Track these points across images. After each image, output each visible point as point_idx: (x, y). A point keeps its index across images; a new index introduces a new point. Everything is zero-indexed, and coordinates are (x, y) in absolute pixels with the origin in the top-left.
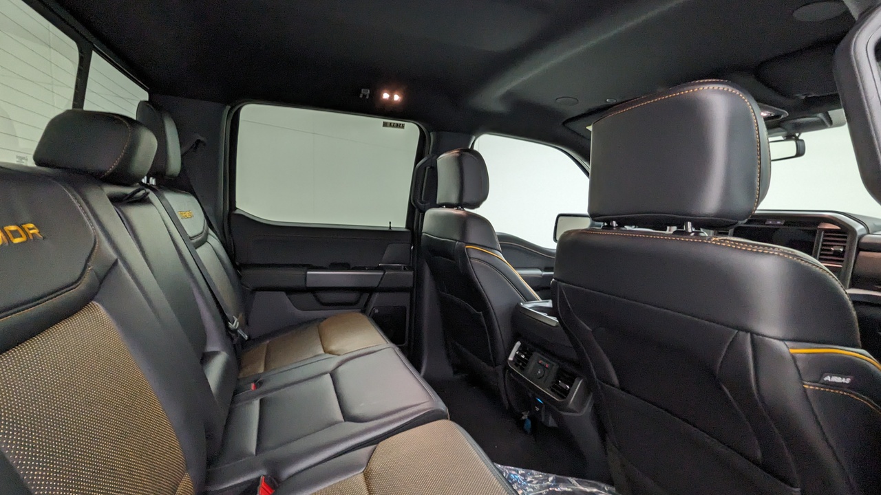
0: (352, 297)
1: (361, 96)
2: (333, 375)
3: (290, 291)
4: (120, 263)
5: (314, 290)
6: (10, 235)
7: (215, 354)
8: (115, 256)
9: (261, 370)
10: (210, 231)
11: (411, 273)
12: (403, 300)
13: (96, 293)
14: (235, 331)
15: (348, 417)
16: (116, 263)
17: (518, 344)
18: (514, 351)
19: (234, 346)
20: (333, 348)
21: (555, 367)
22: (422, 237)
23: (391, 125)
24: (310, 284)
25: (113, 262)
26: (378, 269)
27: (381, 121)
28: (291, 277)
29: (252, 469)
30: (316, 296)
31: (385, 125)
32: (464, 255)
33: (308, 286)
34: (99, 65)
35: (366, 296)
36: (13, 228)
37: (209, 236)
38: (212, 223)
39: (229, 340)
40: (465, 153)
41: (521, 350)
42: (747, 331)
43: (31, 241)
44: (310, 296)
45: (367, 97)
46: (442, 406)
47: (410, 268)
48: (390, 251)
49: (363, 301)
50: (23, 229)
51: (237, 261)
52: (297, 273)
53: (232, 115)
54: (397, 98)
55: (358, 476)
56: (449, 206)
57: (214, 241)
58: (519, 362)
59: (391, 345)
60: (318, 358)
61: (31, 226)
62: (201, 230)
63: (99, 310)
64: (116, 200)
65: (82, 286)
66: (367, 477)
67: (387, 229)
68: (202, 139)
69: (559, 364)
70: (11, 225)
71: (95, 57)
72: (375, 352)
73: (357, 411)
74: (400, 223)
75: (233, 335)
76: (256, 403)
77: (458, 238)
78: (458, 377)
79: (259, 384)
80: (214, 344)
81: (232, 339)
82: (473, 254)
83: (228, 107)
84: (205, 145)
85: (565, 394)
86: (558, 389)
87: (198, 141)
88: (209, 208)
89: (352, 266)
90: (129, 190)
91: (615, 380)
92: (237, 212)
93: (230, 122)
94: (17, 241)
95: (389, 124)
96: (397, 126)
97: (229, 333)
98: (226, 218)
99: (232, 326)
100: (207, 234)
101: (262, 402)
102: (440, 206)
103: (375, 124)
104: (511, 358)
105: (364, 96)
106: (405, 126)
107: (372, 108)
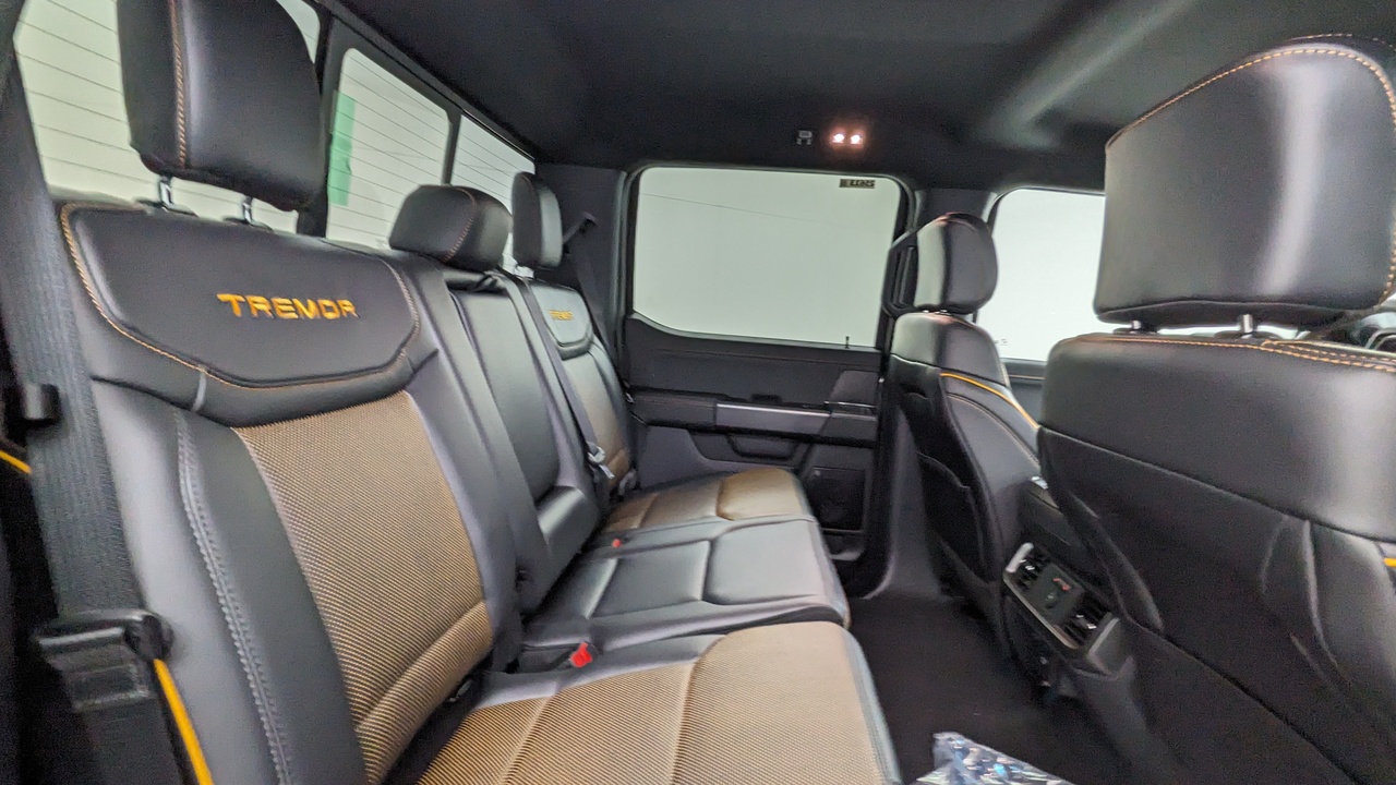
0: (781, 447)
1: (799, 142)
2: (713, 543)
3: (696, 430)
4: (442, 355)
5: (726, 431)
6: (323, 309)
7: (568, 489)
8: (437, 344)
9: (635, 526)
10: (596, 340)
11: (874, 419)
12: (862, 459)
13: (408, 382)
14: (596, 466)
15: (708, 597)
16: (435, 353)
17: (1027, 547)
18: (1018, 558)
19: (594, 484)
20: (728, 509)
21: (1079, 590)
22: (891, 362)
23: (852, 184)
24: (722, 421)
25: (431, 351)
26: (825, 408)
27: (837, 178)
28: (697, 410)
29: (575, 632)
30: (730, 442)
31: (843, 184)
32: (938, 388)
33: (718, 424)
34: (472, 132)
35: (803, 448)
36: (328, 303)
37: (594, 347)
38: (599, 328)
39: (588, 477)
40: (959, 221)
41: (1031, 558)
42: (1303, 517)
43: (345, 319)
44: (722, 439)
45: (809, 143)
46: (841, 607)
47: (873, 412)
48: (846, 382)
49: (798, 456)
50: (337, 304)
51: (628, 383)
52: (706, 404)
53: (629, 184)
54: (856, 139)
55: (687, 667)
56: (932, 309)
57: (599, 353)
58: (1025, 578)
59: (811, 518)
60: (708, 520)
61: (347, 302)
62: (580, 337)
63: (408, 400)
64: (455, 287)
65: (391, 373)
66: (697, 669)
67: (843, 348)
68: (590, 217)
69: (1084, 587)
70: (326, 299)
71: (465, 122)
72: (779, 523)
73: (720, 590)
74: (866, 340)
75: (594, 470)
76: (612, 564)
77: (930, 360)
78: (946, 598)
79: (624, 539)
80: (569, 477)
81: (592, 475)
82: (955, 388)
83: (624, 174)
84: (594, 224)
85: (1083, 636)
86: (1073, 626)
87: (589, 221)
88: (597, 311)
89: (784, 401)
90: (476, 278)
91: (1157, 620)
92: (635, 316)
93: (628, 191)
94: (330, 315)
95: (849, 183)
96: (864, 184)
97: (589, 468)
98: (620, 323)
99: (592, 458)
100: (591, 342)
101: (620, 563)
102: (921, 309)
103: (826, 183)
104: (1012, 568)
105: (804, 141)
106: (876, 184)
107: (819, 159)
